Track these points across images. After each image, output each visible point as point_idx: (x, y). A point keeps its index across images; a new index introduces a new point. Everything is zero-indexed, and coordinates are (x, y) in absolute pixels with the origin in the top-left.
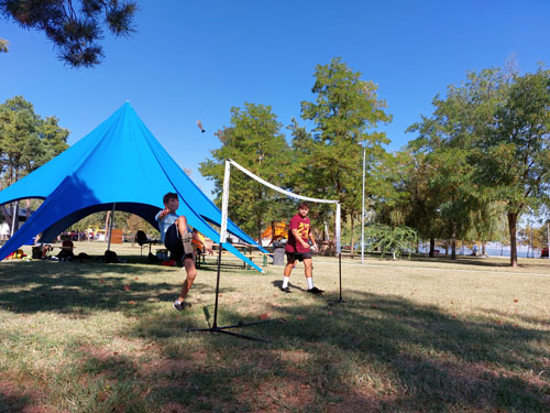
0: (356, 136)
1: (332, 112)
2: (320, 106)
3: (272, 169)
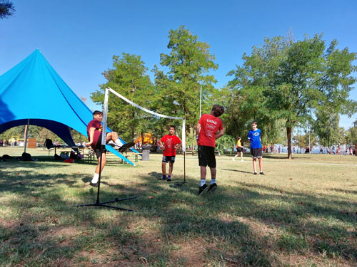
0: (196, 77)
1: (181, 62)
2: (173, 57)
3: (142, 98)
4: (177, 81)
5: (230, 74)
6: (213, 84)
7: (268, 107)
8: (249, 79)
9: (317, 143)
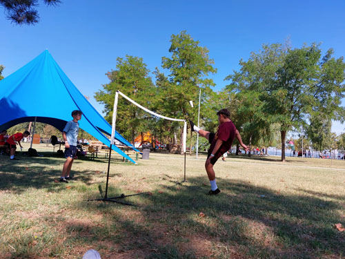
0: (195, 81)
1: (181, 65)
2: (174, 61)
3: (143, 99)
4: (178, 83)
5: (228, 78)
7: (264, 111)
8: (246, 83)
9: (310, 148)
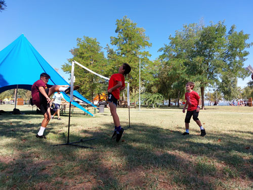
0: (136, 53)
1: (125, 42)
2: (119, 39)
3: (98, 68)
4: (123, 55)
5: (160, 50)
6: (148, 57)
7: (187, 74)
8: (174, 54)
9: (222, 99)
